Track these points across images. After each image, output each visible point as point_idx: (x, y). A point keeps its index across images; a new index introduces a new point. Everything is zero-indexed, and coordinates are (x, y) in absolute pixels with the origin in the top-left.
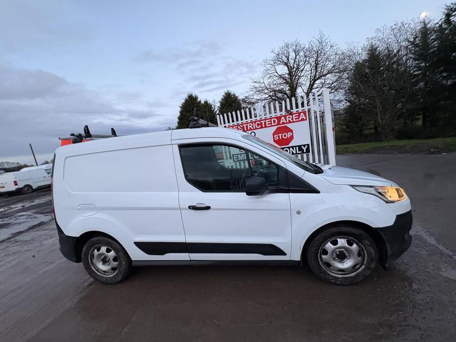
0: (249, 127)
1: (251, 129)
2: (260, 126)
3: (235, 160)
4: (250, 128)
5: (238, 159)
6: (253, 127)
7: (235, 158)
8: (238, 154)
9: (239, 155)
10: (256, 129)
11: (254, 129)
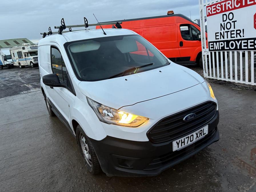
0: (227, 5)
1: (229, 10)
2: (239, 4)
3: (211, 49)
4: (228, 7)
5: (213, 47)
6: (231, 5)
7: (211, 46)
8: (213, 42)
9: (215, 44)
10: (235, 8)
11: (232, 9)
